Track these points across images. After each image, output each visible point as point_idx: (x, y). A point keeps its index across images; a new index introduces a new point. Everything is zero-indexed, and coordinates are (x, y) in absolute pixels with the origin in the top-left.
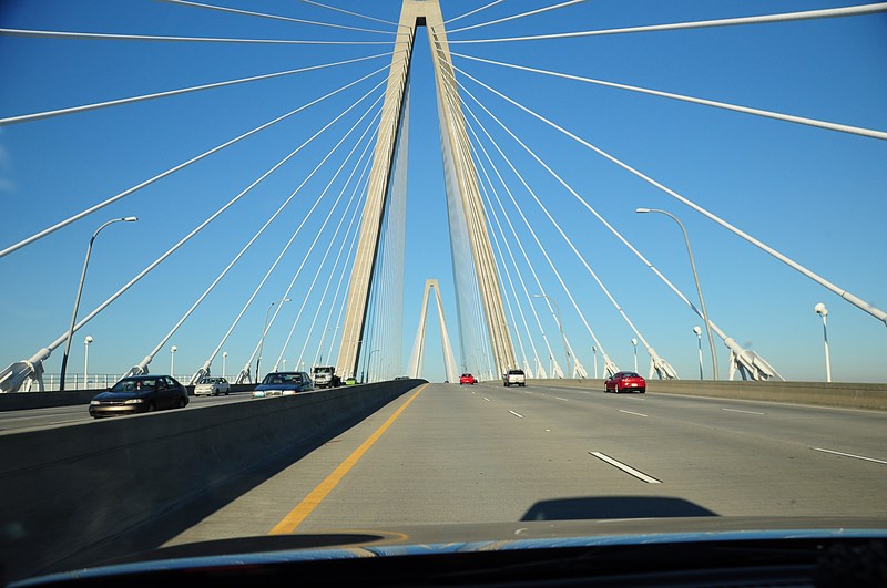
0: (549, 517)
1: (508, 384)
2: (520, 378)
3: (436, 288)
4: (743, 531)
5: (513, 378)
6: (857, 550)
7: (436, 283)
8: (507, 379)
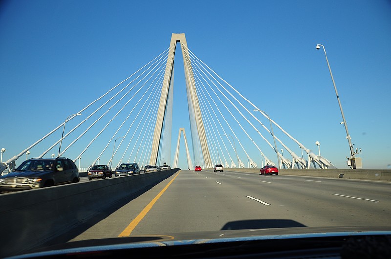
0: (233, 229)
1: (216, 171)
2: (221, 168)
3: (184, 131)
4: (314, 233)
5: (218, 168)
6: (359, 241)
7: (184, 129)
8: (215, 169)
